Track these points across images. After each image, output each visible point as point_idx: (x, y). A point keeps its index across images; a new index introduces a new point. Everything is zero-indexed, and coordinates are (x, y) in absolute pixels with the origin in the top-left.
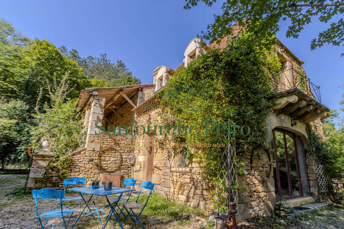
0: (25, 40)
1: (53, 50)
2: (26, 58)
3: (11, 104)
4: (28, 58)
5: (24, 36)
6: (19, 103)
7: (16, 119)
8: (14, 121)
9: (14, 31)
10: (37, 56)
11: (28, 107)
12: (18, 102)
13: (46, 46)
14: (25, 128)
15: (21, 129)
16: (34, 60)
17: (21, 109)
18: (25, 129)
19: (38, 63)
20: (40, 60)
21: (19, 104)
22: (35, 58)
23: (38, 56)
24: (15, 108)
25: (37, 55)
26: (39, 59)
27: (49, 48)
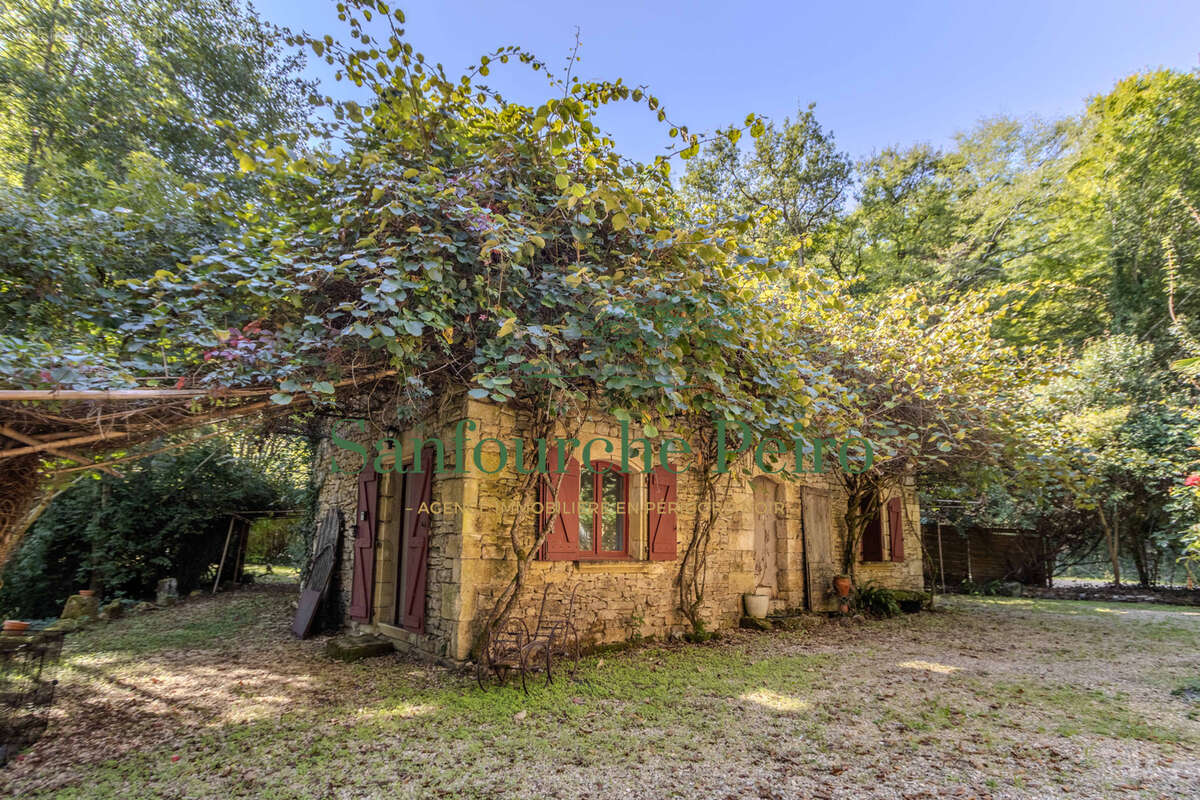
0: (1059, 130)
1: (1167, 90)
2: (1083, 190)
3: (1091, 358)
4: (1091, 188)
5: (1050, 123)
6: (1114, 347)
7: (1121, 403)
8: (1121, 413)
9: (1018, 129)
10: (1115, 153)
11: (1152, 347)
12: (1109, 341)
13: (1132, 98)
14: (1169, 429)
15: (1158, 436)
16: (1108, 175)
17: (1128, 362)
18: (1170, 433)
19: (1129, 177)
20: (1132, 157)
21: (1117, 349)
22: (1110, 165)
23: (1119, 148)
24: (1106, 368)
25: (1112, 150)
26: (1125, 160)
27: (1145, 94)
